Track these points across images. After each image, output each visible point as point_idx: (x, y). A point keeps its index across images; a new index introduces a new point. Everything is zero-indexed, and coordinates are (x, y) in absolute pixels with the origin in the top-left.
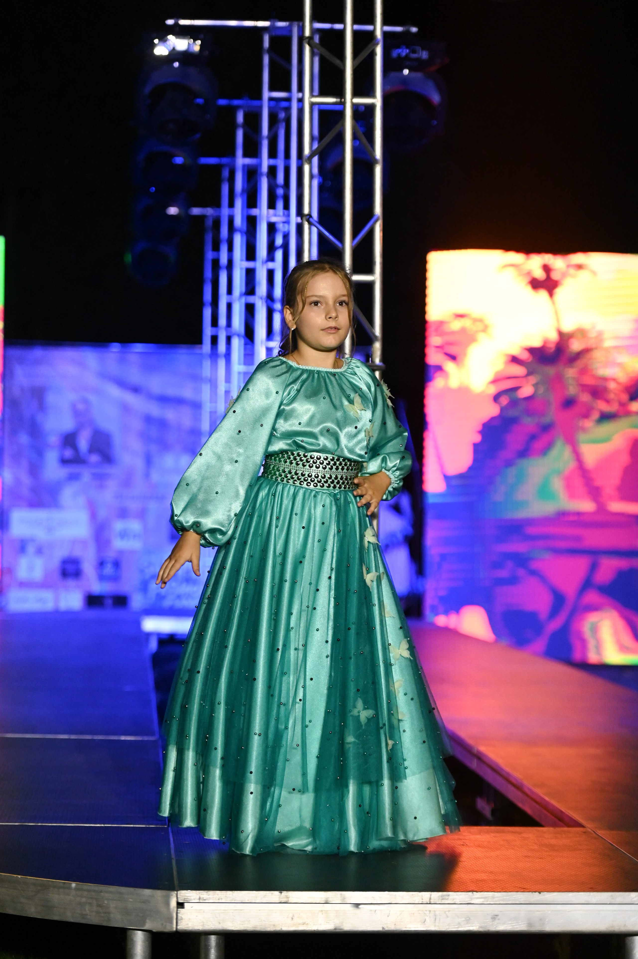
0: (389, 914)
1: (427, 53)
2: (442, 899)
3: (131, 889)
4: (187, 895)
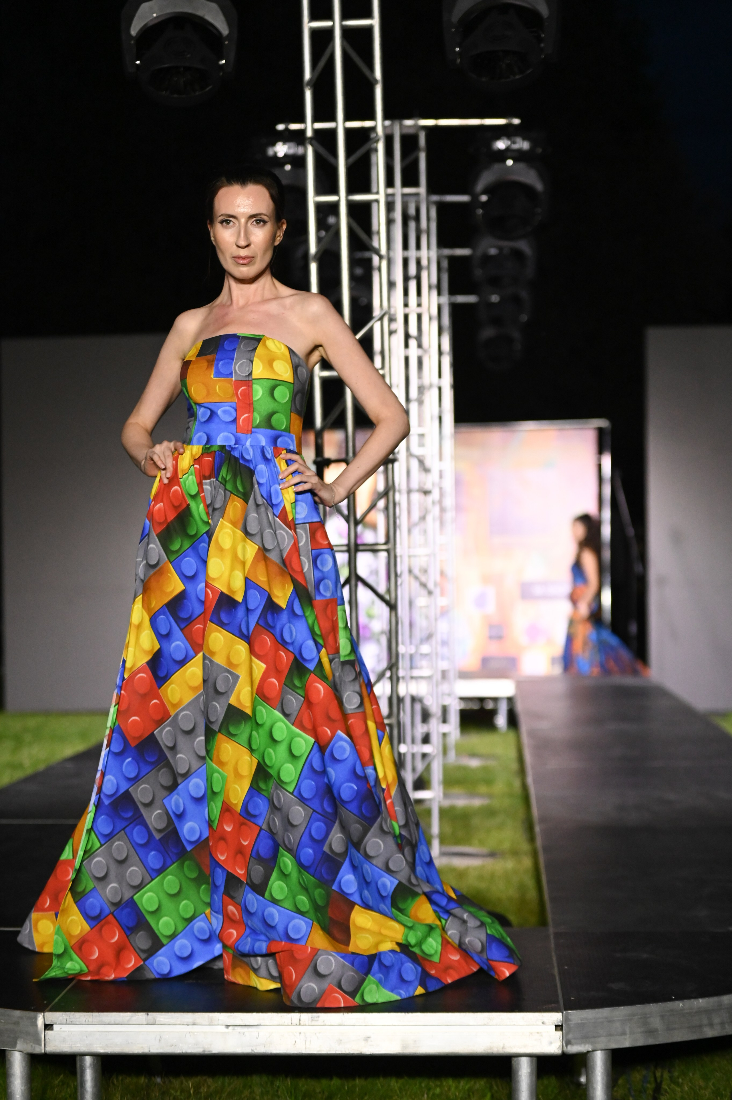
0: (257, 1037)
1: (527, 144)
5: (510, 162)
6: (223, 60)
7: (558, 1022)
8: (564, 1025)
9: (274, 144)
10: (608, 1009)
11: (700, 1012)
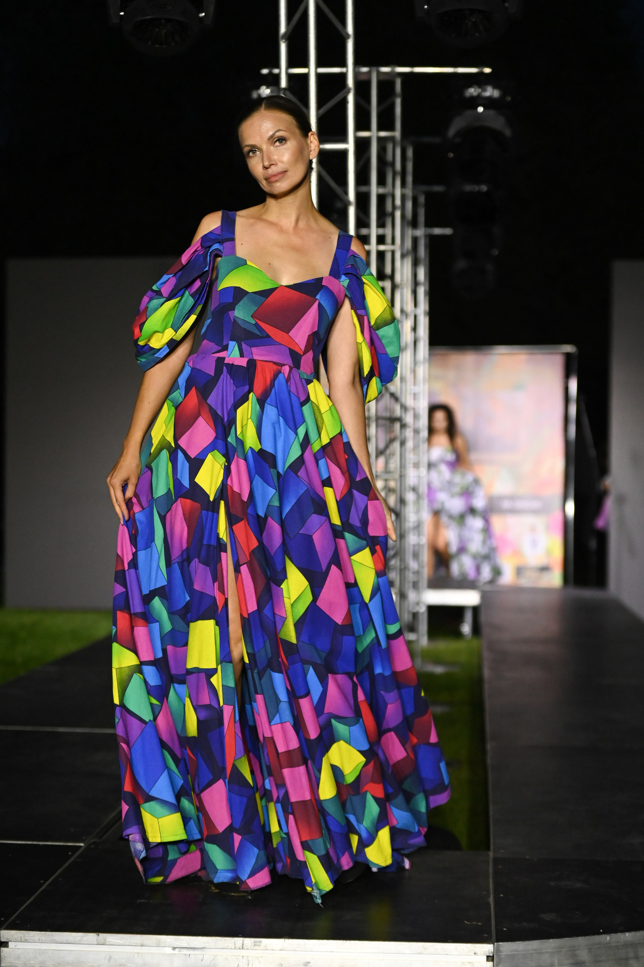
0: (202, 959)
1: (497, 91)
4: (12, 934)
5: (481, 109)
6: (202, 13)
7: (489, 953)
8: (495, 956)
9: (258, 88)
10: (538, 941)
11: (627, 945)
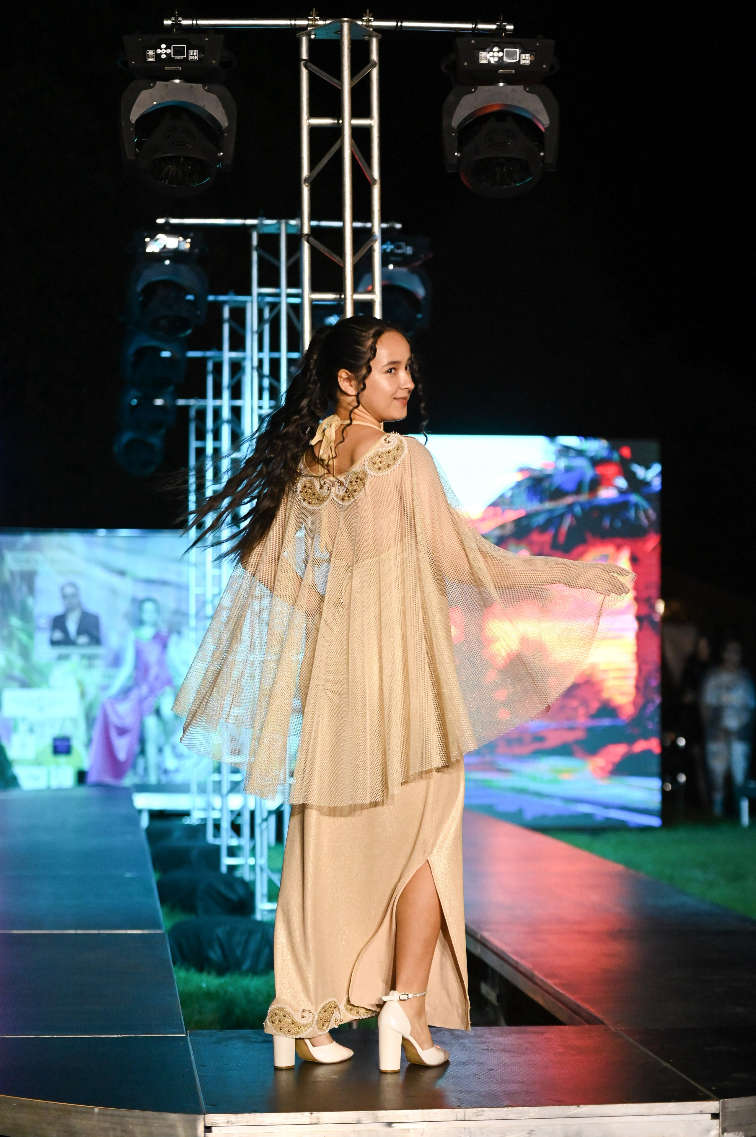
0: (422, 1133)
1: (411, 249)
2: (477, 1116)
3: (156, 1114)
4: (216, 1118)
5: (391, 267)
6: (221, 152)
7: (715, 1111)
8: (721, 1113)
9: (153, 236)
